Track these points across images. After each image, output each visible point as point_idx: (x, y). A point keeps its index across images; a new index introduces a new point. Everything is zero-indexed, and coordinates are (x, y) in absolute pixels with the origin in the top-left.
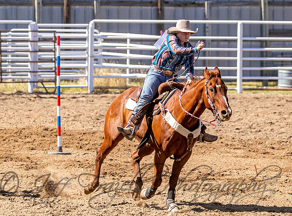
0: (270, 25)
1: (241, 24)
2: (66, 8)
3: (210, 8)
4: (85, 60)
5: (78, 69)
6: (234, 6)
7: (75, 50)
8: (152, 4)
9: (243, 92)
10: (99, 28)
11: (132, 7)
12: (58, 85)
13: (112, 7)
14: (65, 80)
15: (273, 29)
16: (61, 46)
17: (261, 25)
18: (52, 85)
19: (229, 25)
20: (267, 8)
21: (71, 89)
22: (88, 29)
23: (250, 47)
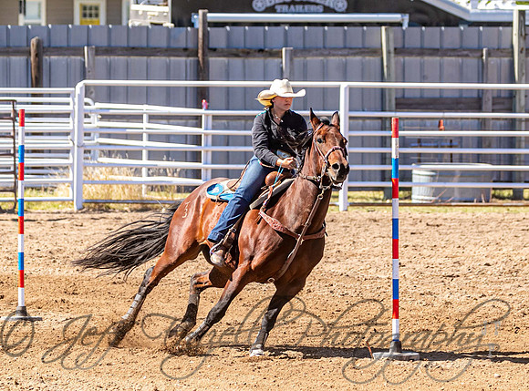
0: (397, 89)
1: (346, 88)
2: (35, 59)
3: (291, 60)
4: (68, 151)
5: (55, 168)
6: (334, 55)
7: (50, 134)
8: (187, 53)
9: (350, 209)
10: (93, 95)
11: (152, 58)
12: (19, 197)
13: (116, 57)
14: (32, 188)
15: (403, 97)
16: (26, 128)
17: (383, 90)
18: (10, 196)
19: (324, 89)
20: (393, 60)
21: (44, 203)
22: (74, 97)
23: (363, 129)
